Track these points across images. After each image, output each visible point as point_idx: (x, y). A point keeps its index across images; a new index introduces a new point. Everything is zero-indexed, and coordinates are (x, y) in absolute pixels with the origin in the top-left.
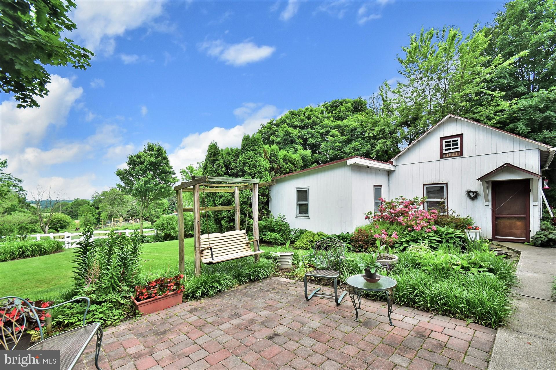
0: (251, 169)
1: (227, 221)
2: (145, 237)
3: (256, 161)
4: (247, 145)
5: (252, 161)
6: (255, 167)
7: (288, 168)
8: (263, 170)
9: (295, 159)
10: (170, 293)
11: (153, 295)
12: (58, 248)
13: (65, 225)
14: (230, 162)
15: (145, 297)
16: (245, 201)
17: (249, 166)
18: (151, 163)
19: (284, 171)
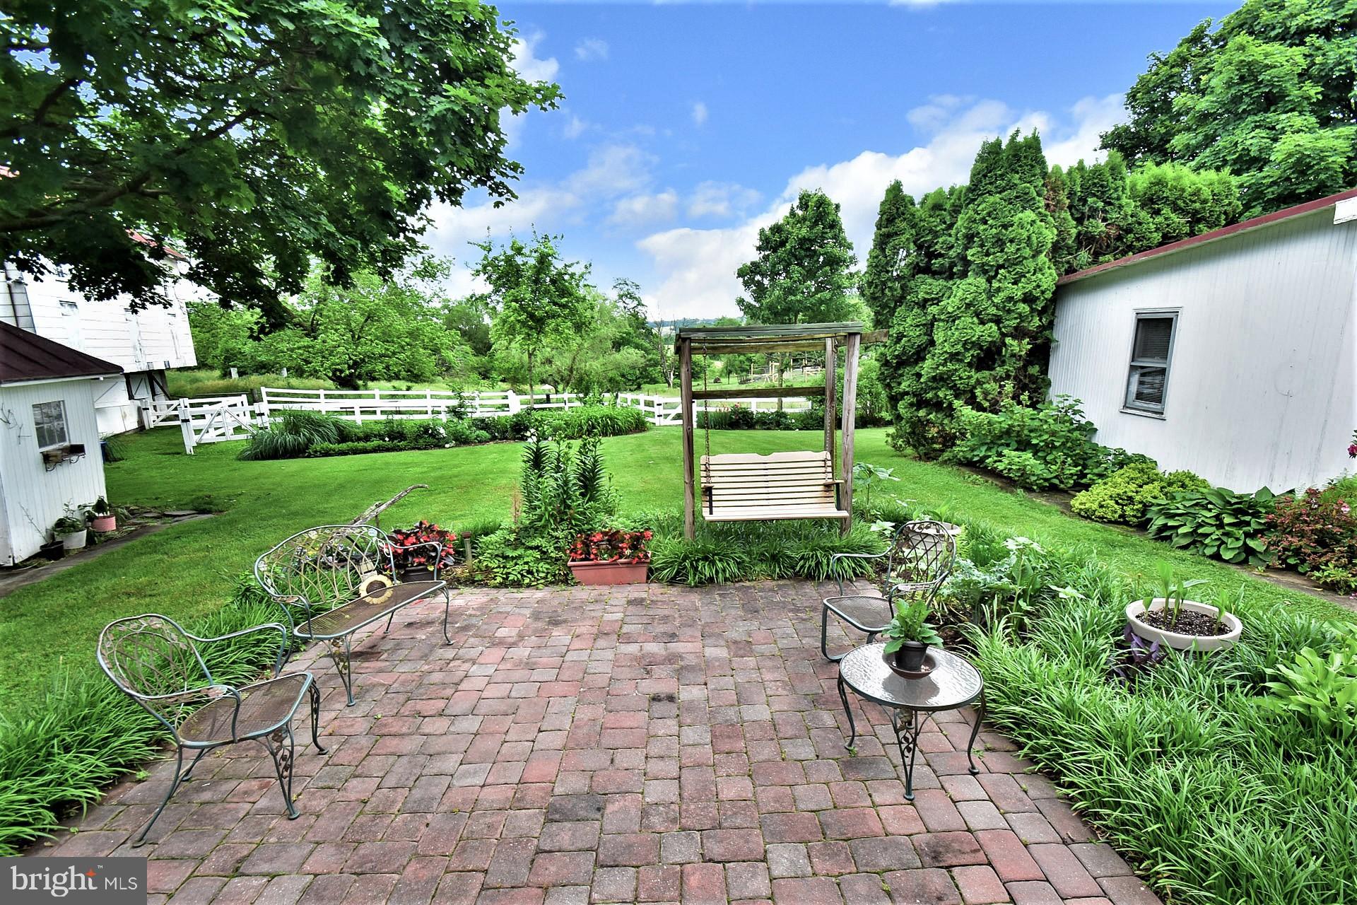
0: (988, 254)
1: (912, 405)
2: (784, 415)
3: (1005, 227)
4: (985, 176)
5: (992, 227)
6: (1000, 243)
7: (1157, 230)
8: (1027, 252)
9: (1197, 193)
10: (623, 560)
11: (592, 556)
12: (639, 426)
13: (698, 373)
14: (936, 235)
15: (579, 557)
16: (958, 354)
17: (982, 246)
18: (802, 241)
19: (1138, 239)
